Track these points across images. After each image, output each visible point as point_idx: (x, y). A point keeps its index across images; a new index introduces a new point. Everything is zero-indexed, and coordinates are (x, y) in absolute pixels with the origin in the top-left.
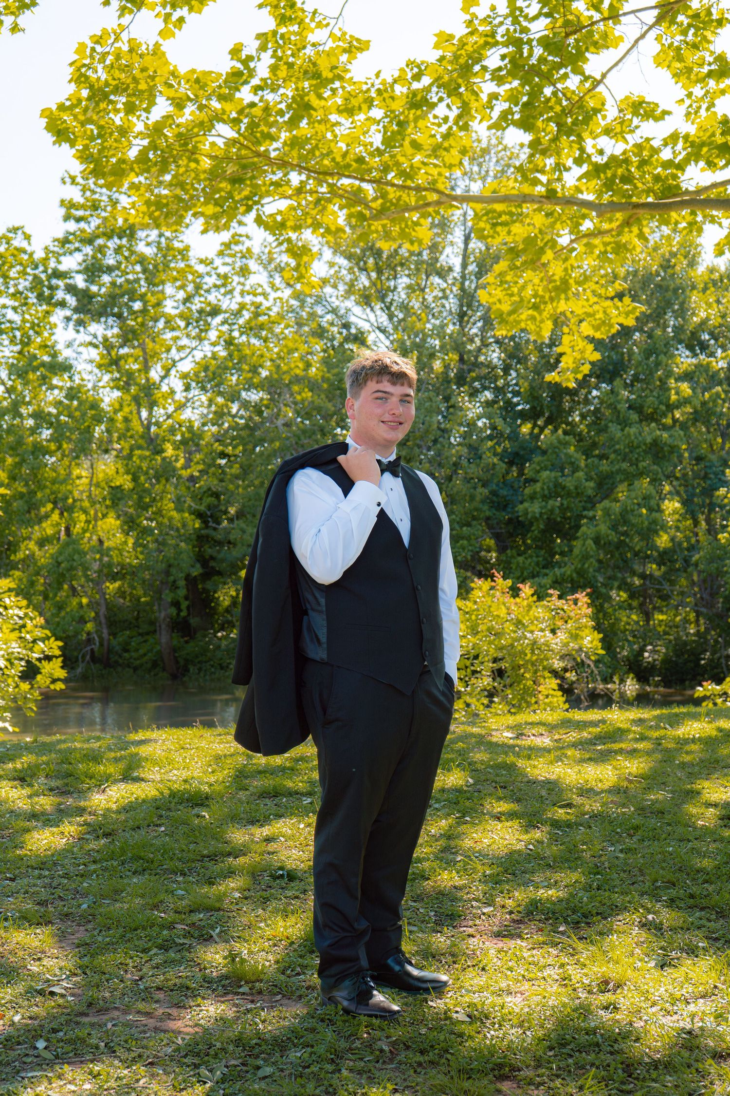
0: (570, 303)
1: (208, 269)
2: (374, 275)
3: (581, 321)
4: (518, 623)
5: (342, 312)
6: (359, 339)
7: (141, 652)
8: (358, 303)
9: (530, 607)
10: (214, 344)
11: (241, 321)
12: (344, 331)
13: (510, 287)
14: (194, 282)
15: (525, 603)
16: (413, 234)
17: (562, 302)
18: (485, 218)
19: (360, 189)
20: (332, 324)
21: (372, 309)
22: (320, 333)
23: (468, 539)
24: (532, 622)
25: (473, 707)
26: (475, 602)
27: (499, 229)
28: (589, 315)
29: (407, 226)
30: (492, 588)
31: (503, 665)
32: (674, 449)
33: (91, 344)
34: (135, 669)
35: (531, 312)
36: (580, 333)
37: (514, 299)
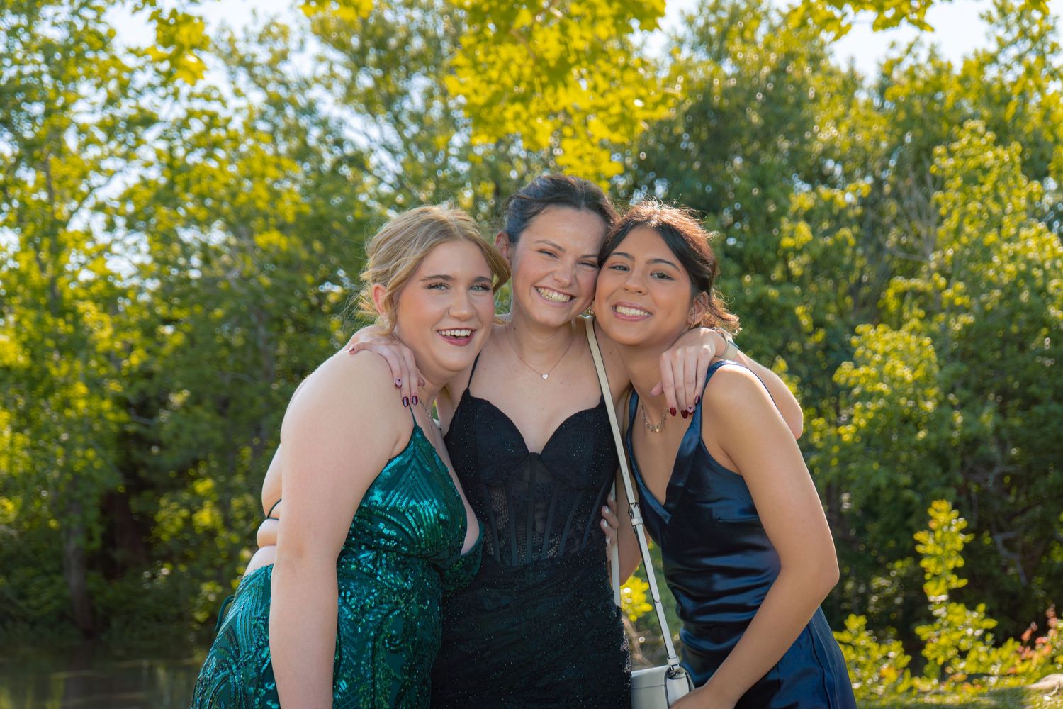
1: (141, 61)
2: (377, 73)
5: (332, 124)
6: (358, 161)
8: (358, 111)
10: (148, 165)
11: (187, 135)
12: (337, 151)
13: (485, 70)
14: (118, 77)
20: (321, 140)
21: (376, 122)
22: (303, 153)
32: (787, 311)
35: (518, 107)
36: (590, 137)
37: (494, 88)
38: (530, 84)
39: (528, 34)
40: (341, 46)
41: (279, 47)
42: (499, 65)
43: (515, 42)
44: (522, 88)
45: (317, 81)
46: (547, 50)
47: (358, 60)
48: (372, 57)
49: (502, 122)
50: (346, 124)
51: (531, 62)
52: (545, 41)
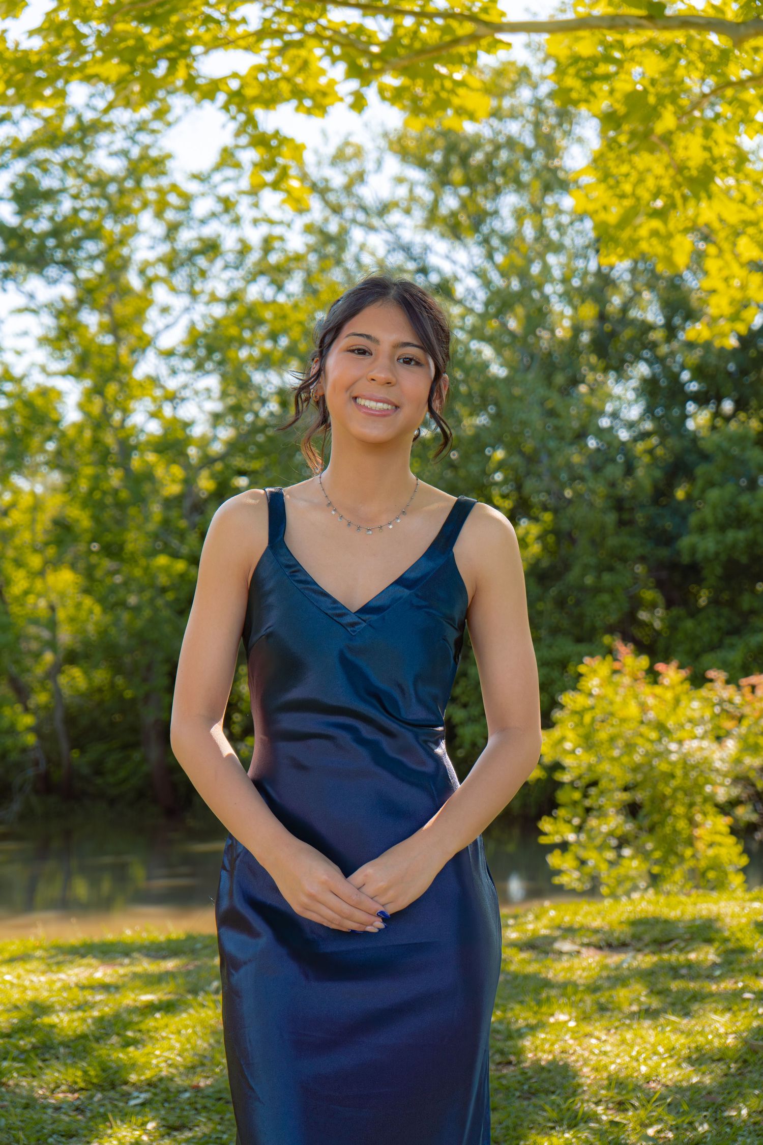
0: (716, 203)
1: (203, 187)
2: (464, 191)
3: (737, 234)
4: (662, 728)
5: (417, 250)
6: (444, 289)
7: (122, 774)
8: (443, 236)
9: (677, 701)
13: (618, 182)
15: (669, 695)
16: (456, 101)
17: (704, 204)
18: (572, 71)
19: (361, 29)
21: (465, 246)
23: (611, 591)
24: (682, 726)
25: (591, 863)
26: (590, 695)
27: (596, 86)
28: (747, 223)
29: (443, 87)
30: (615, 672)
31: (640, 796)
33: (26, 309)
34: (112, 802)
35: (656, 224)
36: (737, 256)
37: (627, 203)
38: (670, 197)
39: (667, 139)
40: (423, 164)
41: (353, 168)
42: (634, 177)
43: (652, 150)
44: (659, 203)
45: (396, 204)
46: (688, 159)
47: (442, 178)
48: (457, 175)
49: (635, 242)
50: (431, 250)
51: (672, 172)
52: (686, 148)
